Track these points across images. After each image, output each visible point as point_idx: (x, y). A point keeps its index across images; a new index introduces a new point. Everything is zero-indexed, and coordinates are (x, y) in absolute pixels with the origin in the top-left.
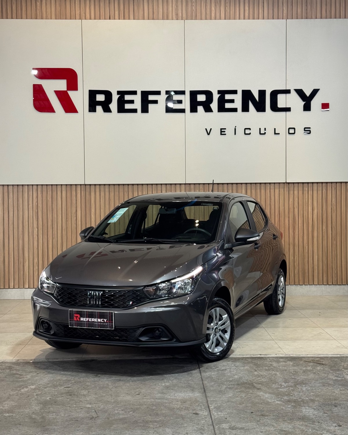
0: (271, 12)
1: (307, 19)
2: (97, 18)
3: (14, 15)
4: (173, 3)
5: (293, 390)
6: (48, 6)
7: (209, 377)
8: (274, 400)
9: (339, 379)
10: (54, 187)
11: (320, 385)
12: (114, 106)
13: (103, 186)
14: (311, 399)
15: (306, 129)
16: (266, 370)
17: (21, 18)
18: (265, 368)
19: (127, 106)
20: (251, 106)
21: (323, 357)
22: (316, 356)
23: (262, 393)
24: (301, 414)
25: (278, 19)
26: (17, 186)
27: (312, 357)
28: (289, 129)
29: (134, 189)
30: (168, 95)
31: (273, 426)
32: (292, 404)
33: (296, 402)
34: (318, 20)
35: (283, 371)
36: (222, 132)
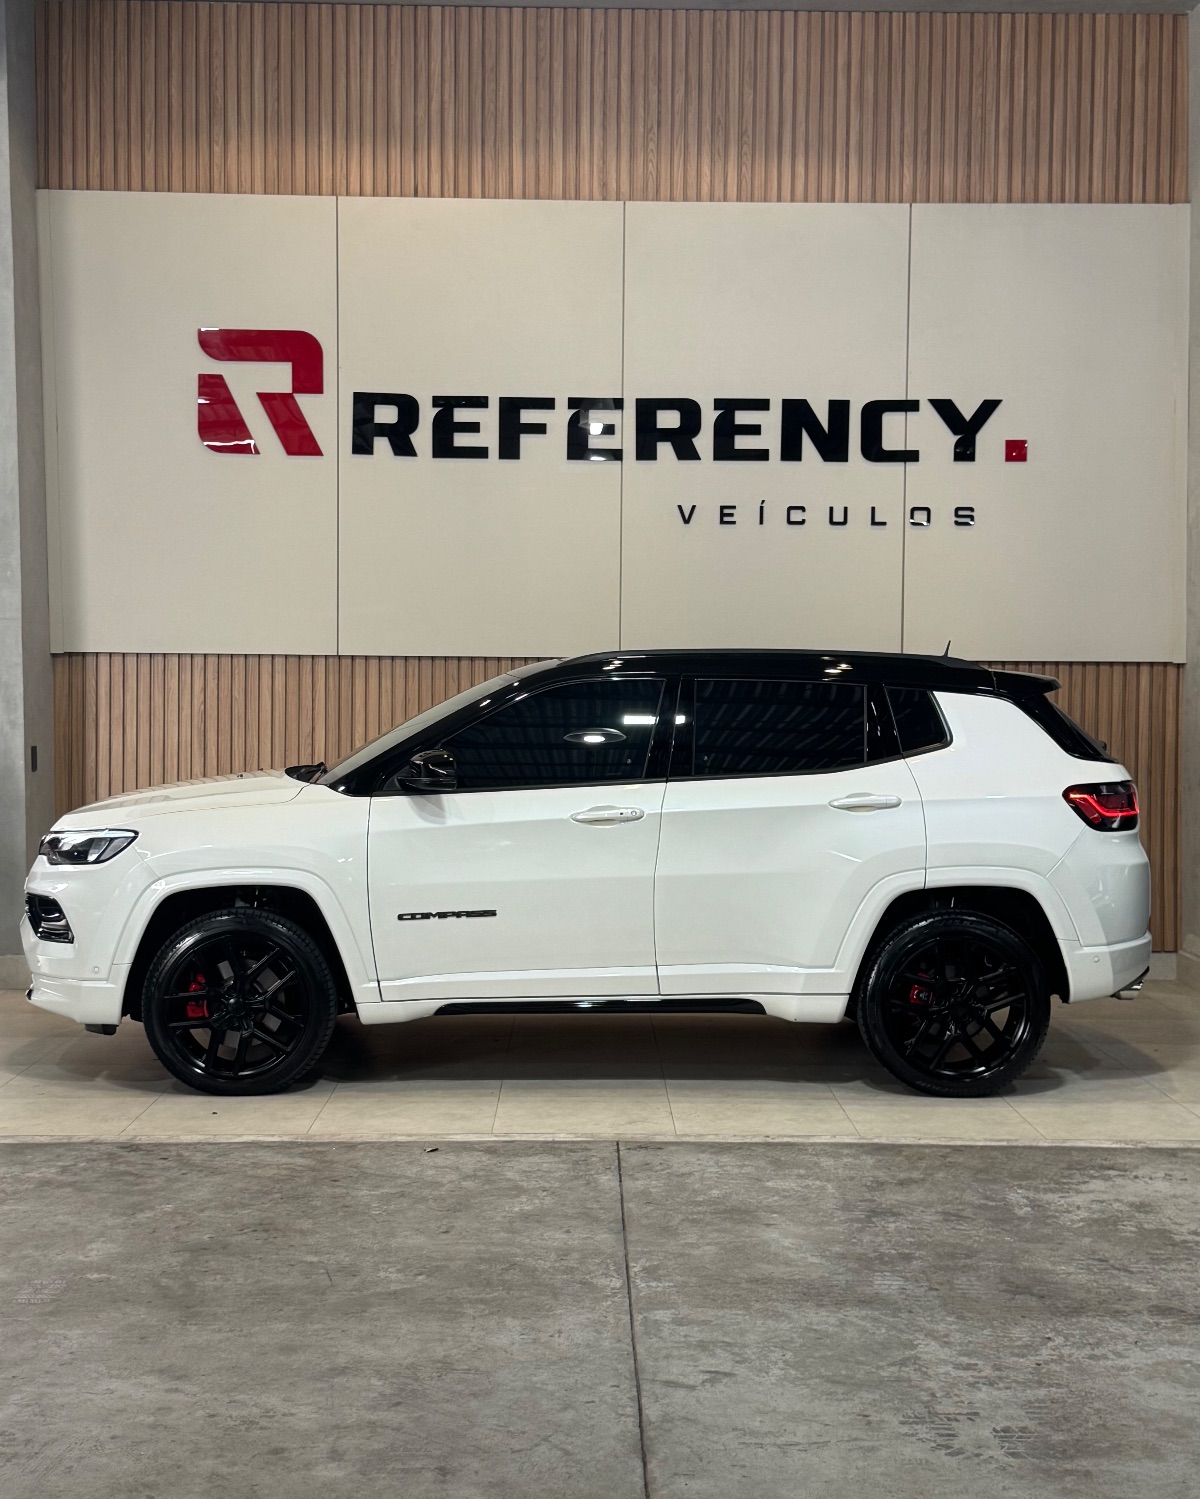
0: (868, 181)
1: (968, 201)
2: (380, 191)
3: (150, 181)
4: (595, 152)
5: (861, 1230)
6: (245, 156)
7: (643, 1193)
8: (804, 1252)
9: (991, 1204)
10: (253, 662)
11: (935, 1218)
12: (422, 437)
13: (389, 661)
14: (905, 1254)
15: (960, 513)
16: (801, 1176)
17: (169, 190)
18: (796, 1171)
19: (461, 440)
20: (807, 444)
21: (962, 1146)
22: (943, 1143)
23: (775, 1235)
24: (868, 1290)
25: (888, 200)
26: (148, 658)
27: (932, 1146)
28: (914, 510)
29: (477, 669)
30: (574, 411)
31: (788, 1317)
32: (850, 1265)
33: (862, 1259)
34: (1001, 207)
35: (844, 1180)
36: (726, 515)
